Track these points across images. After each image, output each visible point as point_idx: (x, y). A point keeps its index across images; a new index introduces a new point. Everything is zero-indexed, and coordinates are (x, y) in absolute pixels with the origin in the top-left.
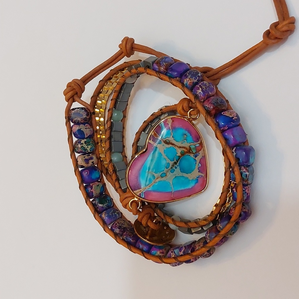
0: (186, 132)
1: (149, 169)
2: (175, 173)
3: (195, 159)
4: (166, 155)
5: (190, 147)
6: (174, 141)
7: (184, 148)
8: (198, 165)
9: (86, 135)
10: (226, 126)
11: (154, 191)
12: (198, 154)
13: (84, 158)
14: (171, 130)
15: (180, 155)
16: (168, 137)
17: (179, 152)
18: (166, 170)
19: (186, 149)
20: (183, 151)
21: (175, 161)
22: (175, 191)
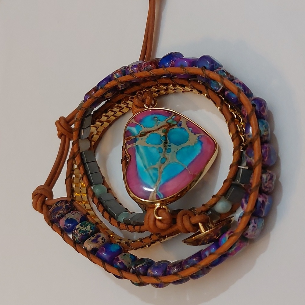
0: (154, 116)
1: (145, 167)
2: (172, 150)
3: (182, 128)
4: (151, 144)
5: (168, 123)
6: (148, 129)
7: (163, 127)
8: (189, 130)
9: (77, 220)
10: (171, 61)
11: (167, 181)
12: (180, 123)
13: (90, 240)
14: (139, 124)
15: (164, 134)
16: (140, 131)
17: (161, 133)
18: (161, 154)
19: (165, 126)
20: (164, 130)
21: (164, 141)
22: (188, 166)
